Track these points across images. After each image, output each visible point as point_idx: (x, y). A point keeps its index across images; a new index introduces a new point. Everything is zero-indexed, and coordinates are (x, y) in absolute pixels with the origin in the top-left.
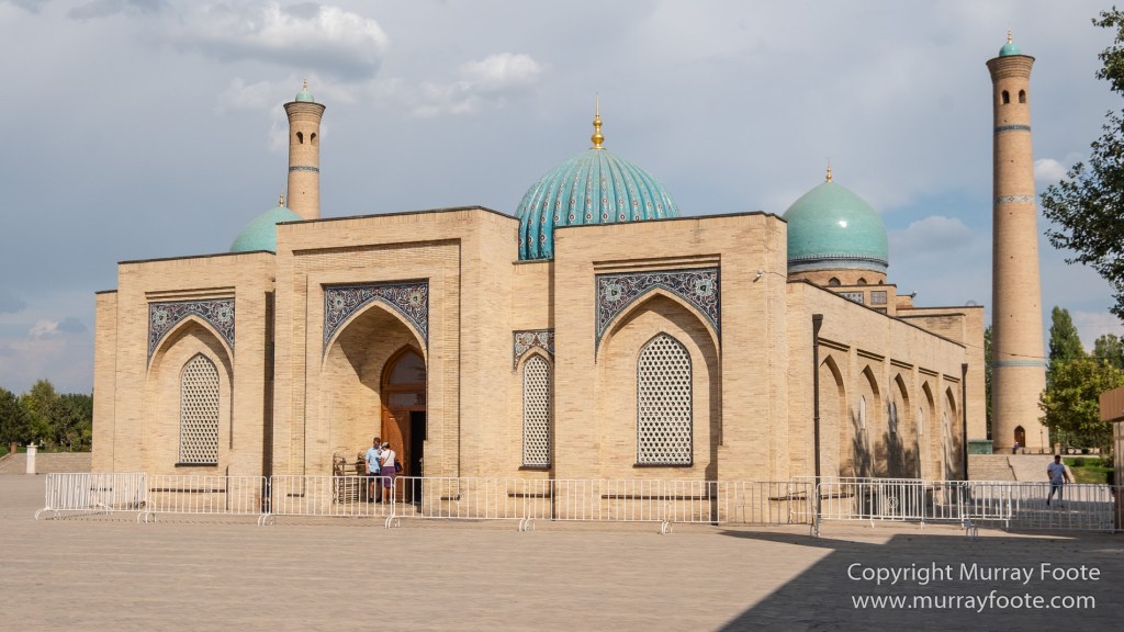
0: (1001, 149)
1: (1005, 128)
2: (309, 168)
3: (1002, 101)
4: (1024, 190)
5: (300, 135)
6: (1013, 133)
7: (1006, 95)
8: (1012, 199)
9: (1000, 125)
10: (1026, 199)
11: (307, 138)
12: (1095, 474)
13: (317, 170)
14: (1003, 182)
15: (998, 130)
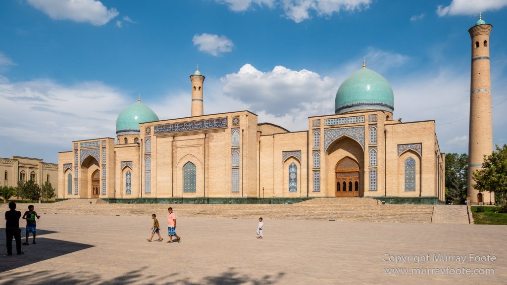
0: (474, 68)
1: (477, 59)
2: (198, 100)
3: (475, 46)
4: (485, 86)
5: (195, 87)
6: (481, 60)
7: (478, 44)
8: (479, 91)
9: (474, 58)
10: (486, 90)
11: (197, 89)
12: (491, 217)
13: (202, 101)
14: (474, 84)
15: (473, 60)
